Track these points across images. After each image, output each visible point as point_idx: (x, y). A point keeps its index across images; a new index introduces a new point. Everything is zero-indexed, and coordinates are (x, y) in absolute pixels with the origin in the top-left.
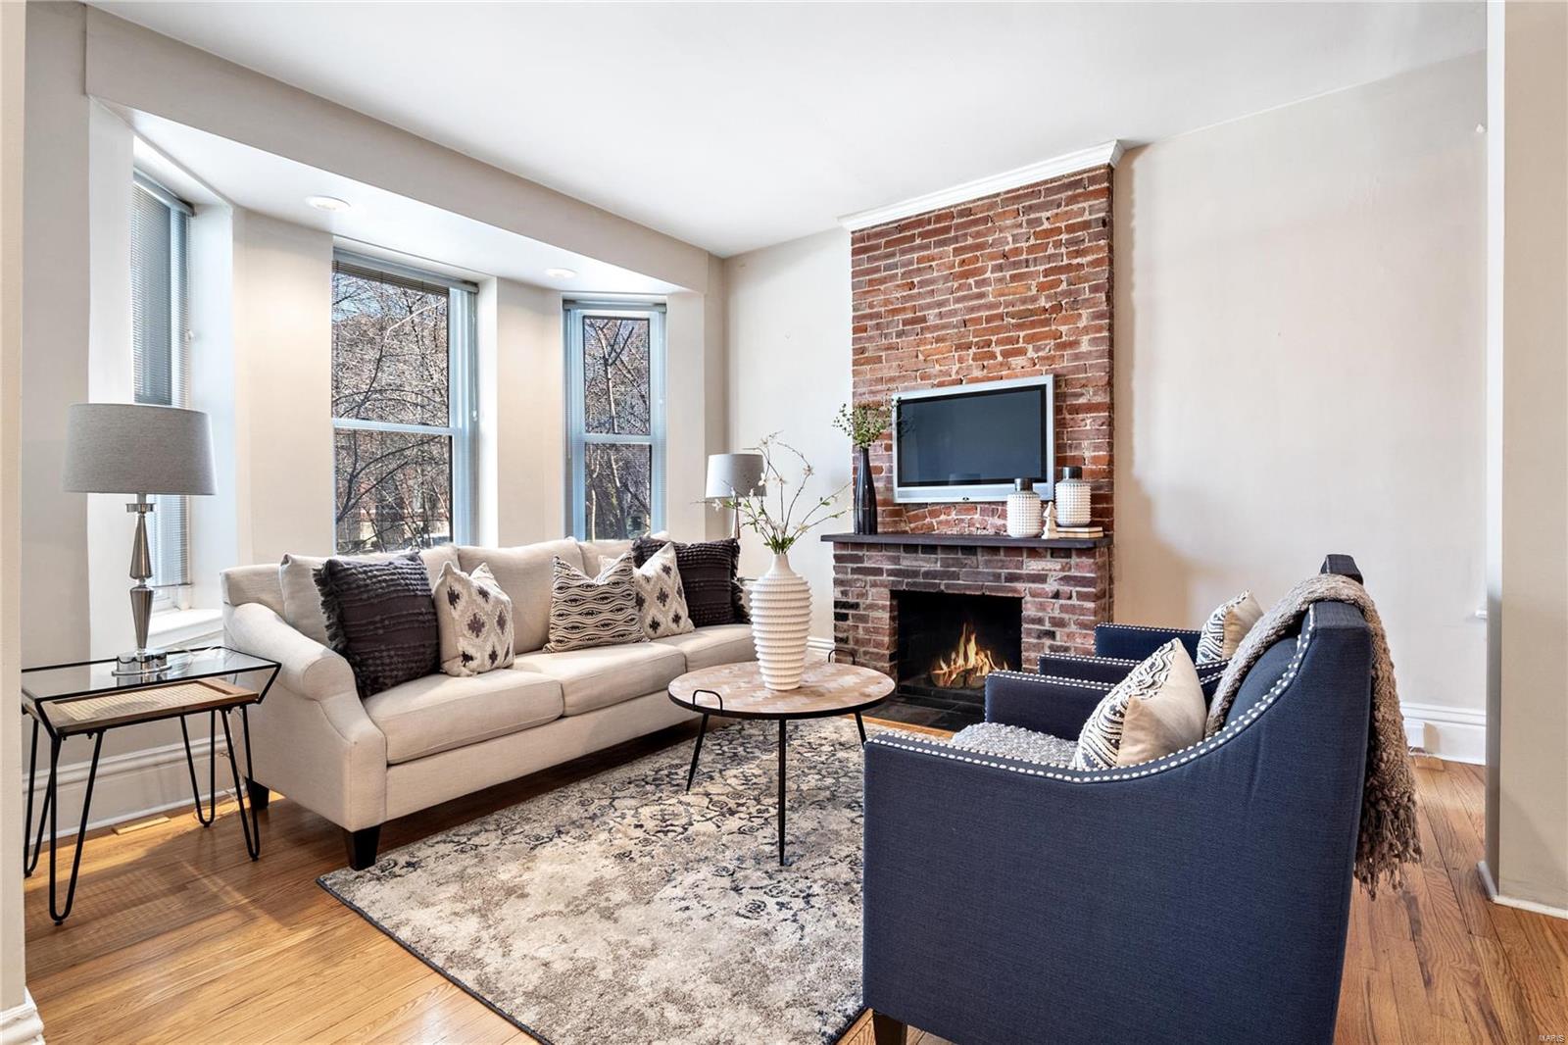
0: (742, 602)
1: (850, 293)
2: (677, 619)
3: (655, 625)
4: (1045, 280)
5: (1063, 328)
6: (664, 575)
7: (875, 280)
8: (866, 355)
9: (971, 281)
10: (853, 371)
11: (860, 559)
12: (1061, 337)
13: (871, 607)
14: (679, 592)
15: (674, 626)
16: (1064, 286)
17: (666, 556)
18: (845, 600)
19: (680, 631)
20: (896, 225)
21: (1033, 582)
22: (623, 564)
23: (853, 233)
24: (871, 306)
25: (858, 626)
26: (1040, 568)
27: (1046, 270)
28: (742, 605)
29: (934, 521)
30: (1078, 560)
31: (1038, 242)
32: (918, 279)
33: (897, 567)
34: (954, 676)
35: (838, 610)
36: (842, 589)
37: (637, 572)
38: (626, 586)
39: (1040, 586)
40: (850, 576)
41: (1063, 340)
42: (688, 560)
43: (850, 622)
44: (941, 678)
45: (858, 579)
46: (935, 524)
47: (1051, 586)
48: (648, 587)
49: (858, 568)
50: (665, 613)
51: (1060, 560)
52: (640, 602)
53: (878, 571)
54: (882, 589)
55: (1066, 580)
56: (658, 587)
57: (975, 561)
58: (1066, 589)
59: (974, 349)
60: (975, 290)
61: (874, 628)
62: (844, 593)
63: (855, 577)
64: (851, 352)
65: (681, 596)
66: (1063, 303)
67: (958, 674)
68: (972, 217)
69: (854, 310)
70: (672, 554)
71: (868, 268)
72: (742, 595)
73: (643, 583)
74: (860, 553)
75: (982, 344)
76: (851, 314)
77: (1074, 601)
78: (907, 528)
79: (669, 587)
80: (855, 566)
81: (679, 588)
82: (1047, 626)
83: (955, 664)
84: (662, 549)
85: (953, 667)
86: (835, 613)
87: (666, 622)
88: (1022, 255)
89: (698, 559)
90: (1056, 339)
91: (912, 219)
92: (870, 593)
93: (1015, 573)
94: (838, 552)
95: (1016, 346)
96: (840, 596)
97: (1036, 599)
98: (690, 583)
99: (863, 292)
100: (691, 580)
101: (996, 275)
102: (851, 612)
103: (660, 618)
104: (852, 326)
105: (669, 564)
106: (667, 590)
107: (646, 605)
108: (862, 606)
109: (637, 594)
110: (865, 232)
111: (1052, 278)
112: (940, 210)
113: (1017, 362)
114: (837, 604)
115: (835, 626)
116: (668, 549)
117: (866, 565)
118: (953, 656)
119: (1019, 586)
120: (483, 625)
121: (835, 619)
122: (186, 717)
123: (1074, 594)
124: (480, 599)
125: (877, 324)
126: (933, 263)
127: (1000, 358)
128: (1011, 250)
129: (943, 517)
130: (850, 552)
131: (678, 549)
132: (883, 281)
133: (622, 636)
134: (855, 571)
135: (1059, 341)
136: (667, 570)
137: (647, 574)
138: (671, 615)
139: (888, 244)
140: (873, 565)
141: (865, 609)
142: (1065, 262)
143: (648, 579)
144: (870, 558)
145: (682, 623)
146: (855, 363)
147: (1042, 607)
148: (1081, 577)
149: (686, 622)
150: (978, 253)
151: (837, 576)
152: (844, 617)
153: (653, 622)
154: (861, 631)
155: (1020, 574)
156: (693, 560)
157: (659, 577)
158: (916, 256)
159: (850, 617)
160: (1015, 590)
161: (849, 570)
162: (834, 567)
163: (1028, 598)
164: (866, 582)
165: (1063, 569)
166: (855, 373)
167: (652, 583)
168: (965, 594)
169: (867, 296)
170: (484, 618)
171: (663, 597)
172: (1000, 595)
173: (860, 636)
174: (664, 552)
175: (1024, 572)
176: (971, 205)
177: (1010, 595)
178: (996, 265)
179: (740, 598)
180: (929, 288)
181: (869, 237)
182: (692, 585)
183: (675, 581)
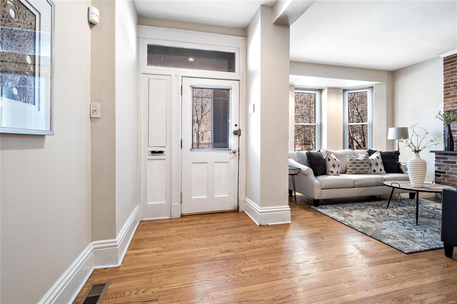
1: (443, 76)
2: (381, 170)
3: (374, 171)
7: (454, 71)
8: (450, 95)
10: (444, 100)
11: (447, 159)
13: (451, 173)
14: (381, 163)
15: (380, 172)
17: (378, 154)
18: (440, 171)
19: (382, 173)
22: (366, 155)
23: (444, 58)
24: (452, 79)
25: (445, 179)
28: (401, 169)
35: (437, 174)
36: (439, 167)
37: (370, 158)
38: (367, 161)
40: (442, 163)
43: (441, 177)
45: (445, 165)
48: (373, 162)
49: (445, 161)
50: (378, 169)
52: (371, 165)
53: (453, 163)
54: (455, 168)
56: (376, 162)
61: (451, 180)
62: (439, 169)
63: (444, 164)
64: (443, 95)
65: (382, 164)
69: (444, 82)
71: (450, 68)
73: (371, 160)
74: (446, 157)
76: (443, 83)
80: (444, 160)
81: (381, 162)
84: (376, 152)
86: (435, 174)
87: (378, 170)
89: (387, 156)
92: (450, 169)
94: (437, 156)
96: (437, 169)
99: (448, 76)
100: (385, 161)
102: (442, 174)
103: (376, 169)
104: (444, 86)
105: (378, 156)
106: (378, 163)
107: (372, 166)
108: (446, 173)
109: (370, 163)
110: (449, 57)
114: (436, 172)
115: (435, 178)
116: (378, 152)
117: (448, 160)
120: (335, 166)
121: (435, 176)
124: (334, 160)
125: (455, 85)
130: (441, 156)
131: (381, 153)
133: (366, 172)
134: (443, 162)
136: (378, 158)
137: (372, 158)
138: (379, 169)
140: (451, 160)
141: (448, 174)
143: (373, 160)
144: (450, 158)
146: (445, 98)
149: (383, 171)
151: (437, 163)
152: (440, 176)
153: (374, 170)
154: (446, 180)
156: (385, 156)
157: (376, 159)
159: (442, 176)
161: (441, 162)
162: (435, 160)
164: (448, 166)
166: (444, 101)
169: (450, 77)
170: (335, 164)
171: (377, 164)
173: (446, 182)
174: (377, 153)
179: (400, 167)
181: (451, 58)
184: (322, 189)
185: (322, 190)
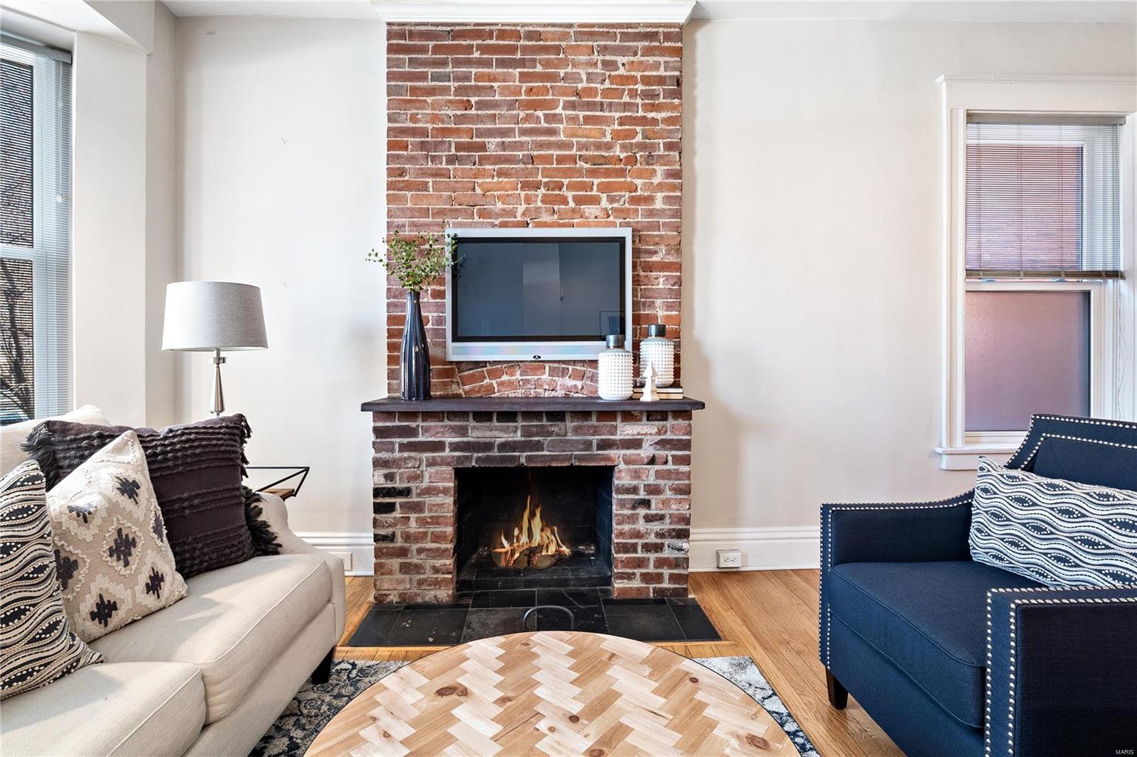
0: (262, 518)
1: (384, 99)
2: (155, 583)
3: (104, 610)
4: (620, 128)
5: (639, 182)
6: (124, 501)
7: (420, 88)
8: (407, 178)
9: (540, 113)
10: (387, 195)
11: (413, 432)
12: (636, 190)
13: (429, 491)
14: (157, 530)
15: (150, 601)
16: (639, 138)
17: (120, 458)
18: (390, 486)
19: (158, 605)
20: (449, 29)
21: (628, 448)
22: (17, 495)
23: (389, 25)
24: (414, 118)
25: (409, 518)
26: (635, 432)
27: (621, 118)
28: (265, 523)
29: (494, 382)
30: (674, 422)
31: (614, 86)
32: (477, 99)
33: (465, 439)
34: (517, 555)
35: (379, 500)
36: (386, 471)
37: (60, 498)
38: (31, 550)
39: (635, 452)
40: (397, 455)
41: (638, 193)
42: (166, 460)
43: (397, 514)
44: (503, 558)
45: (410, 458)
46: (495, 386)
47: (646, 451)
48: (86, 533)
49: (409, 443)
50: (131, 580)
51: (657, 423)
53: (439, 446)
54: (444, 468)
55: (662, 444)
56: (113, 528)
57: (563, 428)
58: (662, 453)
59: (542, 191)
60: (544, 124)
61: (432, 517)
62: (389, 477)
63: (406, 454)
64: (385, 173)
65: (160, 536)
66: (638, 155)
67: (521, 553)
68: (542, 43)
69: (390, 120)
70: (136, 455)
71: (409, 73)
72: (260, 505)
73: (74, 526)
74: (413, 424)
75: (552, 186)
76: (386, 125)
77: (670, 466)
78: (461, 391)
79: (136, 523)
80: (405, 440)
81: (157, 520)
82: (642, 495)
83: (518, 541)
84: (111, 445)
85: (516, 545)
86: (374, 504)
87: (130, 597)
88: (596, 97)
90: (631, 192)
91: (469, 28)
92: (427, 476)
93: (609, 439)
94: (380, 424)
95: (589, 193)
96: (382, 480)
97: (632, 467)
98: (174, 502)
99: (402, 100)
101: (568, 112)
102: (398, 500)
103: (117, 592)
104: (387, 140)
105: (132, 476)
106: (132, 530)
107: (81, 574)
108: (414, 492)
109: (57, 553)
110: (407, 28)
111: (627, 127)
112: (503, 25)
113: (590, 210)
114: (377, 492)
115: (375, 521)
116: (125, 444)
117: (421, 438)
118: (516, 532)
119: (612, 453)
121: (375, 512)
123: (670, 459)
125: (422, 142)
126: (496, 85)
127: (572, 204)
128: (584, 89)
129: (505, 378)
130: (397, 423)
131: (145, 439)
132: (432, 91)
133: (22, 678)
134: (403, 447)
135: (634, 194)
136: (129, 488)
137: (81, 503)
138: (144, 578)
139: (437, 49)
140: (430, 439)
141: (419, 495)
142: (641, 113)
143: (84, 516)
144: (426, 430)
145: (166, 589)
146: (390, 186)
147: (636, 475)
148: (677, 440)
149: (173, 582)
150: (549, 85)
151: (379, 455)
152: (390, 508)
154: (413, 523)
155: (614, 441)
156: (175, 458)
157: (113, 508)
158: (474, 71)
159: (398, 506)
160: (608, 458)
161: (397, 447)
162: (374, 443)
163: (622, 466)
164: (421, 460)
165: (659, 433)
166: (390, 199)
167: (97, 521)
168: (550, 467)
169: (408, 105)
171: (123, 547)
172: (590, 464)
173: (412, 531)
174: (118, 450)
175: (618, 437)
176: (541, 29)
177: (602, 464)
178: (568, 102)
179: (260, 512)
180: (489, 112)
181: (412, 35)
182: (177, 506)
183: (148, 506)
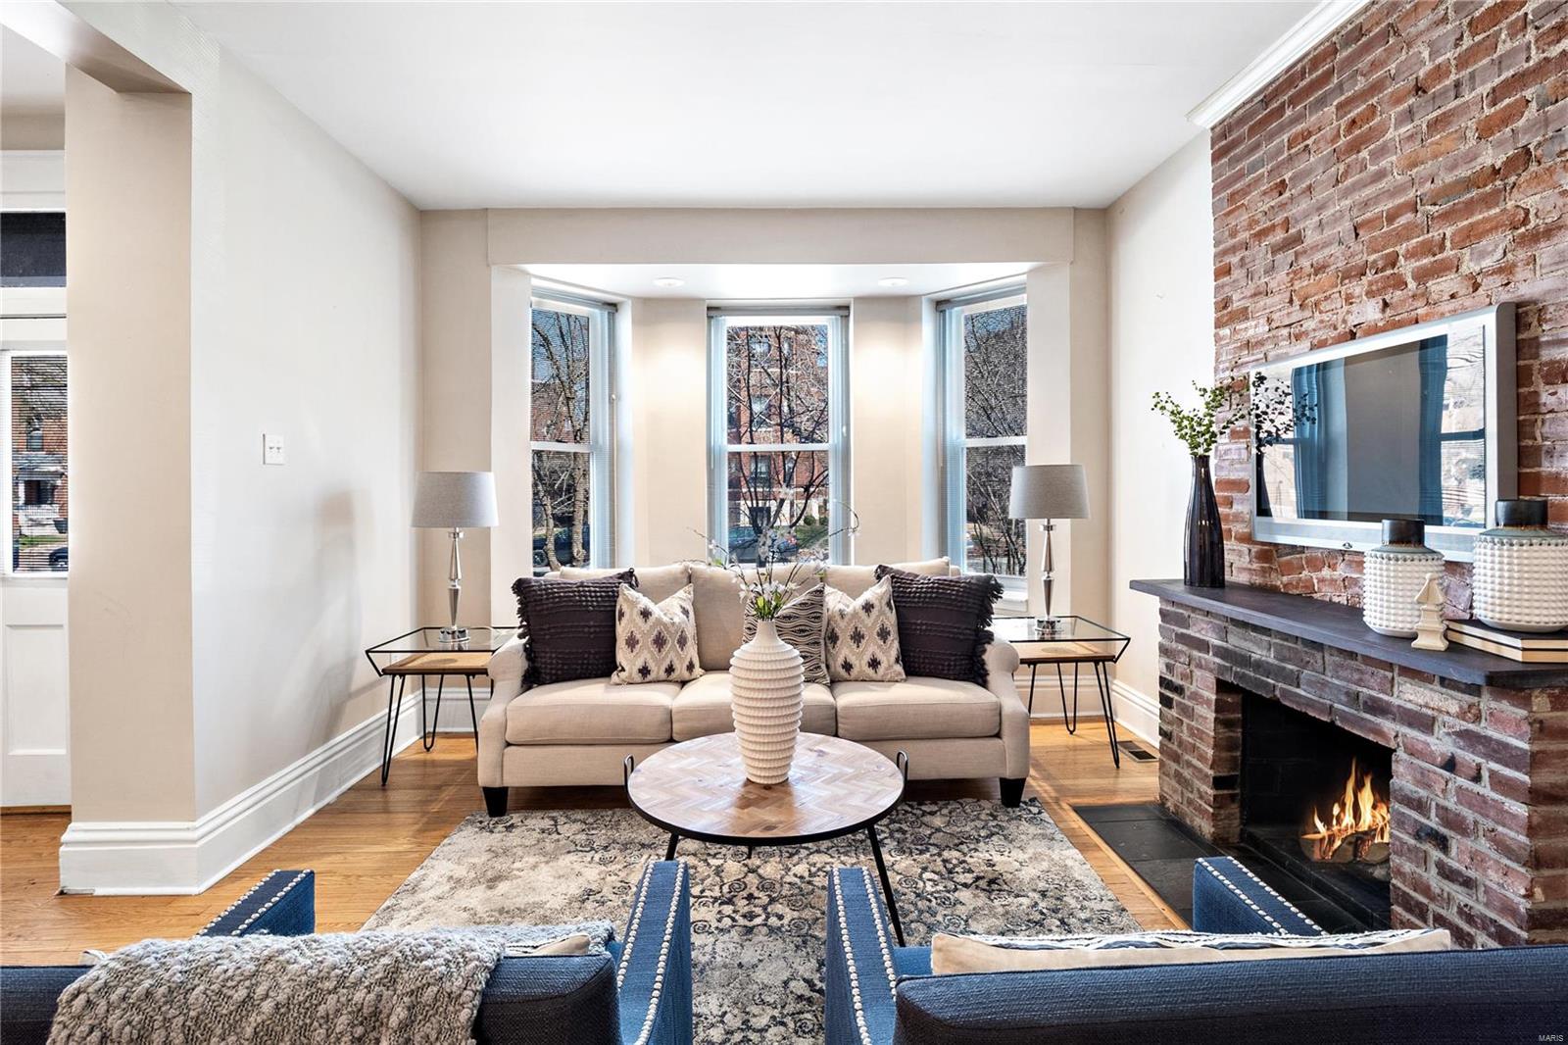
1: (1211, 219)
2: (878, 663)
3: (848, 667)
4: (1493, 110)
5: (1531, 202)
6: (863, 614)
7: (1239, 192)
8: (1229, 309)
9: (1364, 154)
10: (1215, 336)
11: (1185, 623)
12: (1525, 221)
13: (1196, 697)
14: (882, 634)
15: (870, 671)
16: (1532, 112)
17: (879, 590)
18: (1170, 679)
19: (879, 678)
20: (1261, 97)
21: (1410, 725)
23: (1213, 129)
24: (1235, 233)
25: (1182, 721)
26: (1421, 702)
27: (1494, 90)
29: (1314, 575)
30: (1493, 705)
31: (1478, 38)
32: (1290, 174)
33: (1224, 644)
34: (1338, 843)
35: (1164, 691)
36: (1167, 661)
39: (1422, 737)
40: (1174, 644)
41: (1532, 225)
42: (914, 597)
43: (1175, 712)
45: (1181, 652)
46: (1315, 581)
47: (1441, 744)
48: (842, 624)
49: (1182, 634)
50: (860, 656)
51: (1459, 695)
52: (833, 638)
53: (1203, 646)
54: (1208, 674)
55: (1469, 738)
56: (854, 626)
57: (1320, 661)
58: (1468, 757)
59: (1370, 276)
60: (1372, 168)
61: (1198, 730)
62: (1170, 668)
63: (1181, 647)
64: (1213, 309)
65: (889, 637)
66: (1531, 147)
67: (1343, 840)
68: (1364, 39)
69: (1215, 245)
70: (884, 589)
71: (1233, 175)
73: (838, 618)
74: (1188, 614)
75: (1380, 264)
76: (1212, 251)
77: (1484, 789)
78: (1279, 583)
79: (866, 626)
80: (1180, 631)
81: (883, 630)
82: (1433, 822)
83: (1339, 822)
85: (1335, 828)
86: (1160, 694)
87: (860, 665)
89: (925, 597)
90: (1516, 228)
91: (1281, 80)
92: (1195, 676)
93: (1380, 700)
94: (1164, 607)
95: (1439, 257)
96: (1165, 671)
97: (1416, 761)
98: (912, 624)
99: (1225, 215)
100: (913, 621)
101: (1403, 130)
102: (1175, 697)
103: (852, 660)
104: (1214, 268)
105: (876, 602)
106: (863, 630)
107: (838, 643)
108: (1187, 693)
110: (1227, 122)
111: (1507, 101)
112: (1315, 49)
113: (1441, 286)
114: (1161, 681)
115: (1160, 712)
117: (1191, 632)
118: (1336, 810)
119: (1389, 726)
120: (638, 642)
121: (1160, 703)
122: (445, 676)
123: (1485, 775)
124: (639, 620)
125: (1242, 259)
126: (1309, 142)
127: (1412, 285)
128: (1429, 75)
129: (1326, 572)
130: (1175, 610)
131: (900, 581)
132: (1245, 192)
134: (1178, 638)
135: (1523, 229)
136: (868, 608)
137: (845, 610)
138: (867, 658)
139: (1252, 131)
140: (1199, 636)
141: (1190, 698)
142: (1536, 57)
143: (842, 616)
144: (1194, 622)
145: (881, 669)
146: (1217, 324)
147: (1424, 781)
148: (1499, 743)
149: (892, 669)
150: (1374, 101)
151: (1163, 641)
152: (1169, 703)
153: (845, 662)
154: (1185, 729)
155: (1388, 704)
156: (919, 597)
157: (856, 615)
158: (1285, 137)
159: (1175, 704)
160: (1379, 732)
161: (1174, 635)
162: (1160, 626)
163: (1401, 754)
164: (1191, 659)
165: (1462, 715)
166: (1216, 339)
167: (846, 619)
168: (1306, 714)
169: (1229, 219)
170: (638, 637)
171: (857, 637)
172: (1355, 731)
173: (1184, 737)
175: (1395, 701)
176: (1361, 20)
177: (1371, 737)
178: (1400, 114)
180: (1304, 186)
181: (1231, 128)
182: (914, 627)
183: (882, 621)
184: (509, 744)
185: (509, 748)
